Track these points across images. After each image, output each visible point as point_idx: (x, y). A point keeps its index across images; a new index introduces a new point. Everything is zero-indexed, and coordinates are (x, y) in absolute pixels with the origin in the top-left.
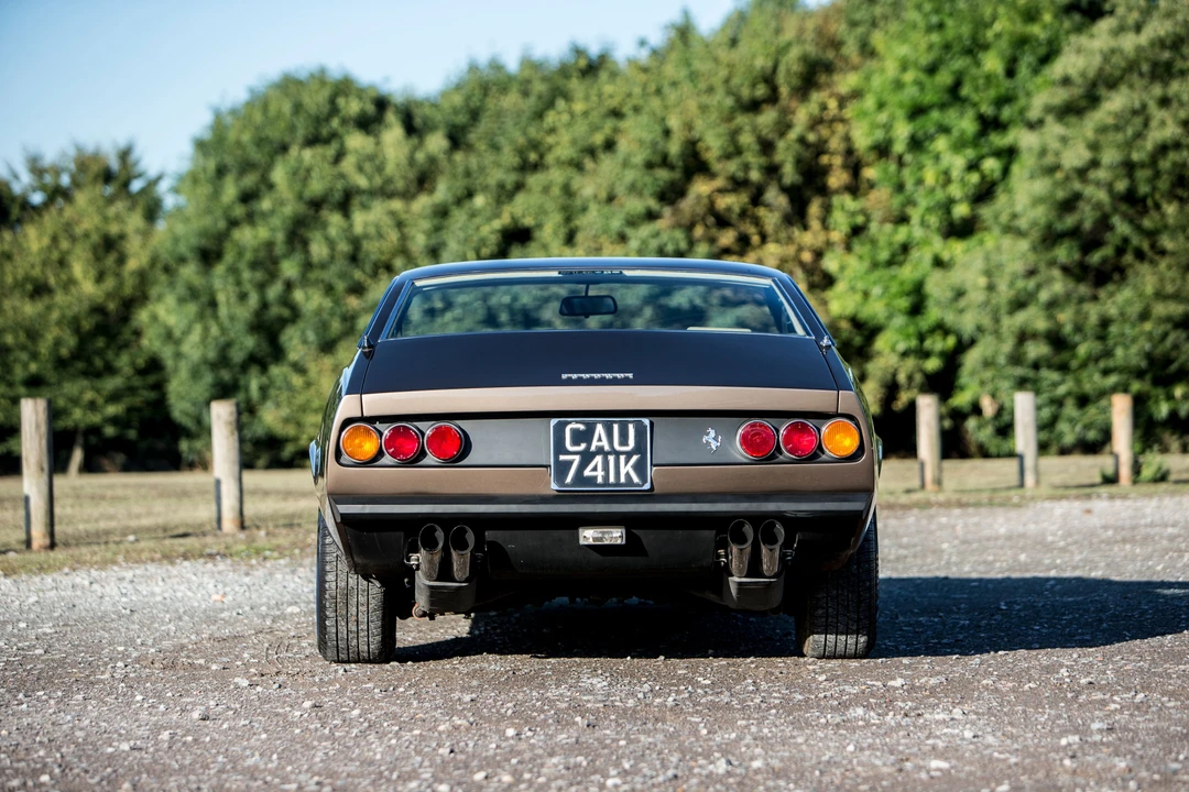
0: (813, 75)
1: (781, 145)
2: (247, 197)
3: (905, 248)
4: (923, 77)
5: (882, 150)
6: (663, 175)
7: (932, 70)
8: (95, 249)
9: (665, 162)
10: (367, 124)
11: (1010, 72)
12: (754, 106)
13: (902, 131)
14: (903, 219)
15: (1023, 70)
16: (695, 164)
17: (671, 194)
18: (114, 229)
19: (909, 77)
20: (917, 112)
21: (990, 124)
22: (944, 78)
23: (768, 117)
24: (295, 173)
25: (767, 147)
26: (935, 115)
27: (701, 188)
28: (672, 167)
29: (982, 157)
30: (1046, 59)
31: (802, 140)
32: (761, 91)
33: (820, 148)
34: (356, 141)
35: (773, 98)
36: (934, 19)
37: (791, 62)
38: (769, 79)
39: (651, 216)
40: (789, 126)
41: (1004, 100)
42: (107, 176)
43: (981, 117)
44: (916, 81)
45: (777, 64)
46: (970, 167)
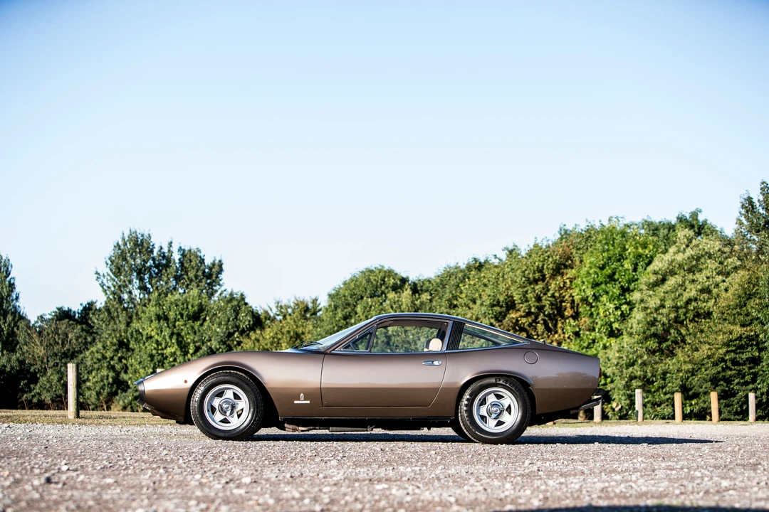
0: (558, 270)
1: (545, 298)
2: (346, 318)
3: (594, 341)
4: (598, 270)
5: (585, 300)
6: (497, 309)
7: (602, 268)
8: (291, 338)
9: (498, 304)
10: (395, 288)
11: (635, 270)
12: (536, 281)
13: (590, 292)
14: (594, 330)
15: (640, 269)
16: (511, 305)
17: (499, 318)
18: (300, 330)
19: (592, 271)
20: (596, 285)
21: (625, 290)
22: (608, 271)
23: (539, 287)
24: (365, 308)
25: (539, 299)
26: (603, 286)
27: (513, 315)
28: (502, 307)
29: (621, 305)
30: (650, 263)
31: (553, 296)
32: (537, 275)
33: (561, 300)
34: (391, 295)
35: (543, 278)
36: (606, 247)
37: (550, 265)
38: (540, 270)
40: (548, 290)
41: (629, 282)
42: (307, 309)
43: (622, 287)
44: (595, 273)
45: (543, 265)
46: (617, 308)
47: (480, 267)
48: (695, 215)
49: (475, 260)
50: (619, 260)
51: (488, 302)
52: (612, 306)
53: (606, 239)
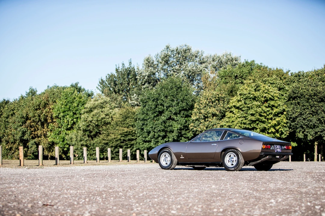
0: (46, 105)
1: (41, 115)
4: (65, 106)
5: (57, 117)
6: (23, 119)
7: (66, 105)
9: (23, 117)
11: (78, 106)
12: (37, 110)
13: (62, 114)
14: (60, 127)
15: (80, 106)
16: (27, 118)
17: (25, 122)
19: (63, 106)
20: (64, 112)
21: (75, 114)
22: (68, 107)
25: (39, 116)
26: (67, 112)
27: (28, 122)
29: (74, 119)
30: (83, 105)
31: (44, 115)
32: (38, 107)
33: (47, 116)
35: (40, 108)
37: (43, 103)
39: (21, 126)
40: (43, 113)
41: (77, 110)
43: (73, 113)
44: (64, 107)
45: (40, 103)
46: (72, 120)
47: (7, 102)
48: (76, 84)
49: (4, 100)
50: (71, 103)
51: (19, 117)
52: (71, 119)
53: (65, 94)
